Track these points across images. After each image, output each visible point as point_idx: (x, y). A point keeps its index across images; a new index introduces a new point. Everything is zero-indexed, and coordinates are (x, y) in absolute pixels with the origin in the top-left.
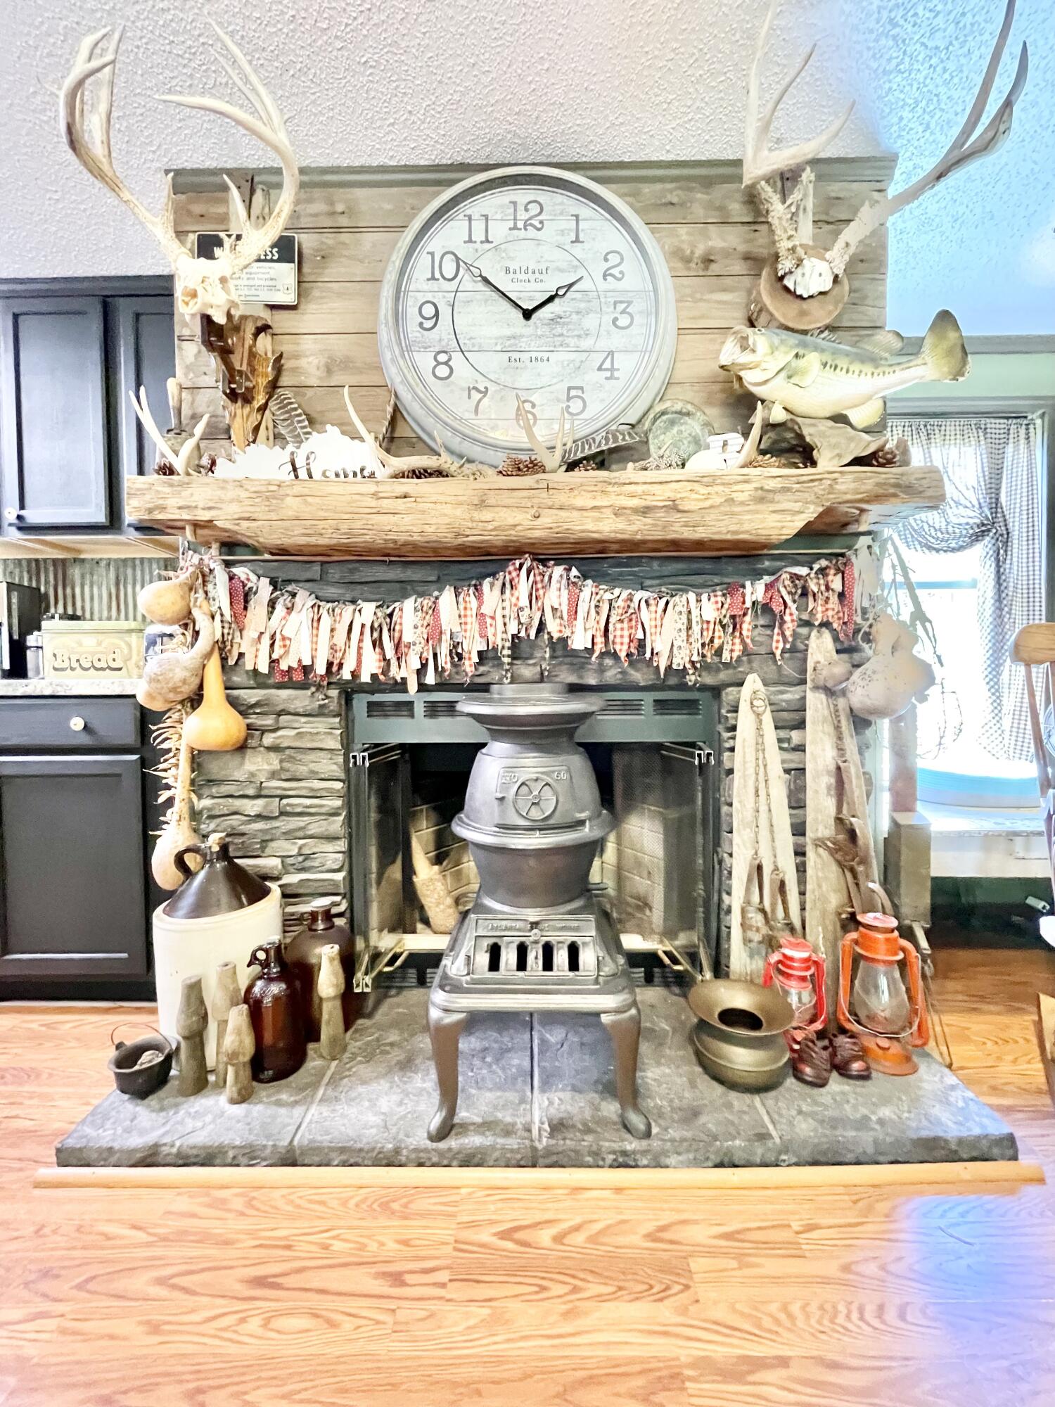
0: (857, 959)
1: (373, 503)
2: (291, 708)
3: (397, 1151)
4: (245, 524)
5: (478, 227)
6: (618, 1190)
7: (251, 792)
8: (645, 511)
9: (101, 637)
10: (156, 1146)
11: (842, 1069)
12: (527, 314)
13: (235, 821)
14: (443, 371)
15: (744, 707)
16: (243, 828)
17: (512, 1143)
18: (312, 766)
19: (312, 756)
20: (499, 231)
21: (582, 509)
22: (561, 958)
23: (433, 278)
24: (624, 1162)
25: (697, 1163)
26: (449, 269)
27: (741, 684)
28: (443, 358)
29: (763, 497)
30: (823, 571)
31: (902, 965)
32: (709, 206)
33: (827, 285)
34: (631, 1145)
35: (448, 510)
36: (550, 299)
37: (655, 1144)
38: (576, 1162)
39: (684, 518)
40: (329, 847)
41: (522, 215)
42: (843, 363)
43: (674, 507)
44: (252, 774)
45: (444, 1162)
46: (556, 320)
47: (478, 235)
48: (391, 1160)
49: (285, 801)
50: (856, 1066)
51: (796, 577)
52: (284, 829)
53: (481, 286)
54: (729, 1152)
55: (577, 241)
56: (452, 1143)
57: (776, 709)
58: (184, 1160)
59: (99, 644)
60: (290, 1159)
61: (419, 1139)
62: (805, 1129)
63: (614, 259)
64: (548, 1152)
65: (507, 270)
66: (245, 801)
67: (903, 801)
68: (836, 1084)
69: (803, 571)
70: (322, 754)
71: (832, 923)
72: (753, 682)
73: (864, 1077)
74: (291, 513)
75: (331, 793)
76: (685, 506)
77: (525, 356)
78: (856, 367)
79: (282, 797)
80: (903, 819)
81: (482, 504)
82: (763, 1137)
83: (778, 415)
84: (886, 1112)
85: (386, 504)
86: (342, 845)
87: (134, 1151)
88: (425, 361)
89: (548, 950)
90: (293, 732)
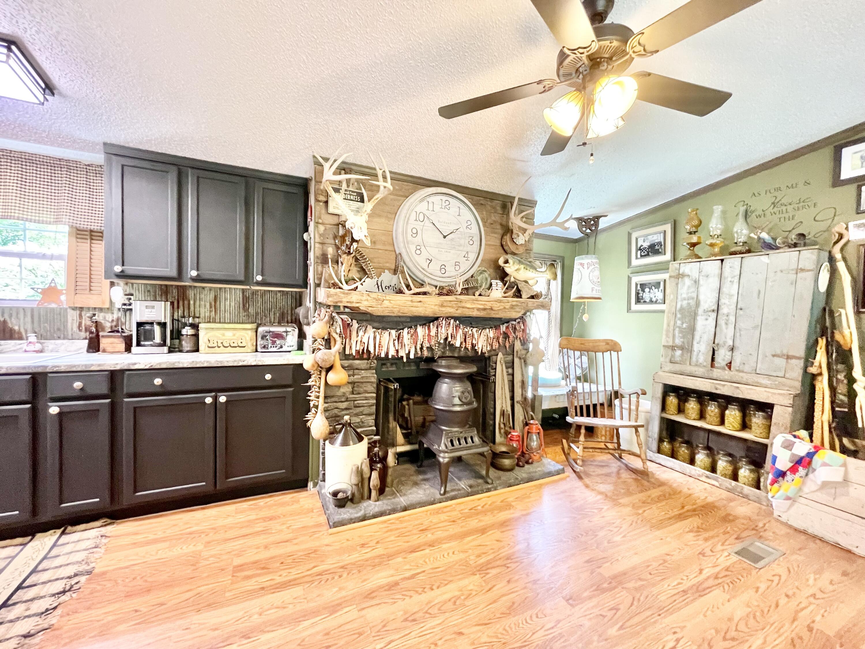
0: (528, 432)
1: (410, 303)
2: (359, 367)
3: (434, 500)
4: (370, 309)
5: (431, 205)
6: (489, 497)
7: (343, 400)
8: (485, 309)
9: (235, 332)
10: (365, 514)
11: (527, 462)
12: (445, 237)
13: (336, 411)
14: (418, 252)
15: (498, 363)
16: (339, 414)
17: (462, 492)
18: (365, 388)
19: (364, 385)
20: (437, 208)
21: (468, 308)
22: (469, 440)
23: (416, 220)
24: (489, 490)
25: (504, 488)
26: (421, 217)
27: (497, 355)
28: (419, 248)
29: (512, 307)
30: (519, 323)
31: (539, 433)
32: (491, 206)
33: (523, 242)
34: (490, 486)
35: (433, 307)
36: (451, 233)
37: (495, 485)
38: (477, 493)
39: (493, 312)
40: (369, 418)
41: (444, 204)
42: (528, 268)
43: (491, 309)
44: (344, 393)
45: (447, 500)
46: (452, 240)
47: (431, 208)
48: (433, 503)
49: (356, 402)
50: (530, 461)
51: (512, 324)
52: (355, 412)
53: (431, 225)
54: (510, 483)
55: (459, 215)
56: (448, 495)
57: (506, 363)
58: (374, 516)
59: (234, 335)
60: (405, 509)
61: (438, 496)
62: (524, 475)
63: (469, 223)
64: (472, 492)
65: (439, 221)
66: (340, 403)
67: (535, 389)
68: (527, 466)
69: (514, 323)
70: (368, 384)
71: (521, 425)
72: (500, 355)
73: (532, 463)
74: (385, 306)
75: (372, 397)
76: (494, 309)
77: (443, 250)
78: (531, 270)
79: (354, 401)
80: (535, 393)
81: (442, 306)
82: (517, 479)
83: (512, 280)
84: (539, 469)
85: (415, 304)
86: (374, 417)
87: (360, 517)
88: (413, 248)
89: (465, 439)
90: (359, 377)
